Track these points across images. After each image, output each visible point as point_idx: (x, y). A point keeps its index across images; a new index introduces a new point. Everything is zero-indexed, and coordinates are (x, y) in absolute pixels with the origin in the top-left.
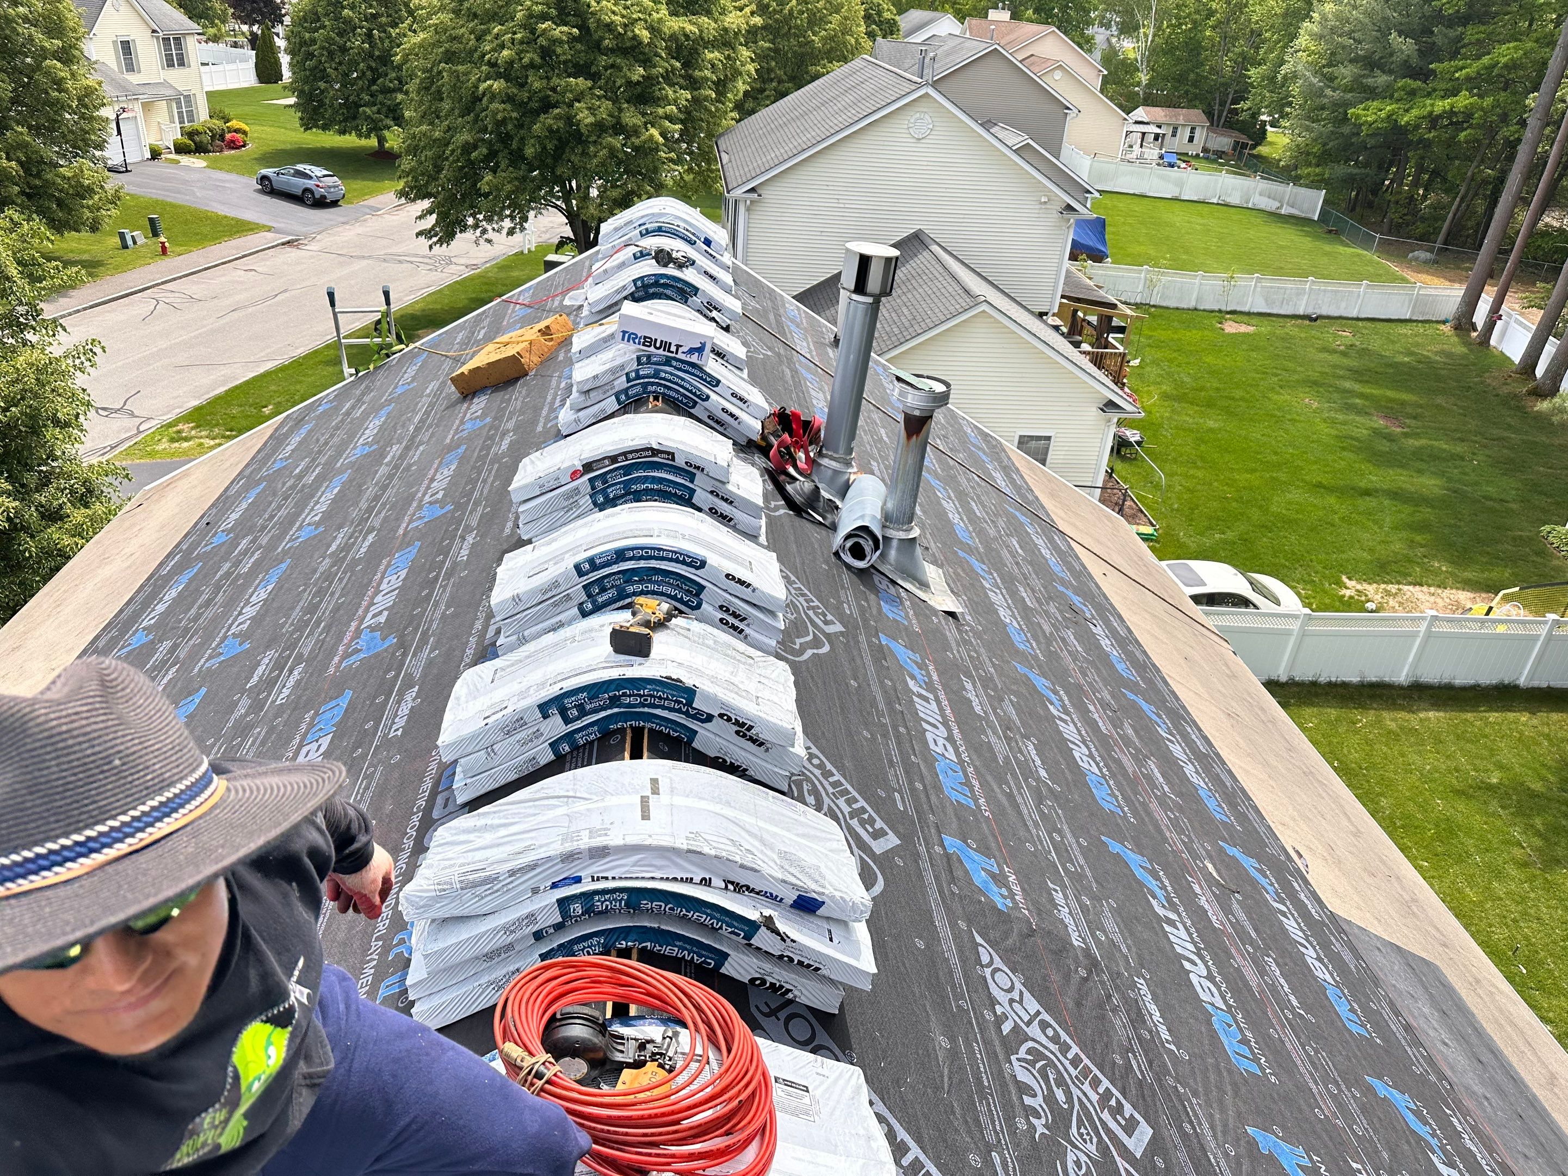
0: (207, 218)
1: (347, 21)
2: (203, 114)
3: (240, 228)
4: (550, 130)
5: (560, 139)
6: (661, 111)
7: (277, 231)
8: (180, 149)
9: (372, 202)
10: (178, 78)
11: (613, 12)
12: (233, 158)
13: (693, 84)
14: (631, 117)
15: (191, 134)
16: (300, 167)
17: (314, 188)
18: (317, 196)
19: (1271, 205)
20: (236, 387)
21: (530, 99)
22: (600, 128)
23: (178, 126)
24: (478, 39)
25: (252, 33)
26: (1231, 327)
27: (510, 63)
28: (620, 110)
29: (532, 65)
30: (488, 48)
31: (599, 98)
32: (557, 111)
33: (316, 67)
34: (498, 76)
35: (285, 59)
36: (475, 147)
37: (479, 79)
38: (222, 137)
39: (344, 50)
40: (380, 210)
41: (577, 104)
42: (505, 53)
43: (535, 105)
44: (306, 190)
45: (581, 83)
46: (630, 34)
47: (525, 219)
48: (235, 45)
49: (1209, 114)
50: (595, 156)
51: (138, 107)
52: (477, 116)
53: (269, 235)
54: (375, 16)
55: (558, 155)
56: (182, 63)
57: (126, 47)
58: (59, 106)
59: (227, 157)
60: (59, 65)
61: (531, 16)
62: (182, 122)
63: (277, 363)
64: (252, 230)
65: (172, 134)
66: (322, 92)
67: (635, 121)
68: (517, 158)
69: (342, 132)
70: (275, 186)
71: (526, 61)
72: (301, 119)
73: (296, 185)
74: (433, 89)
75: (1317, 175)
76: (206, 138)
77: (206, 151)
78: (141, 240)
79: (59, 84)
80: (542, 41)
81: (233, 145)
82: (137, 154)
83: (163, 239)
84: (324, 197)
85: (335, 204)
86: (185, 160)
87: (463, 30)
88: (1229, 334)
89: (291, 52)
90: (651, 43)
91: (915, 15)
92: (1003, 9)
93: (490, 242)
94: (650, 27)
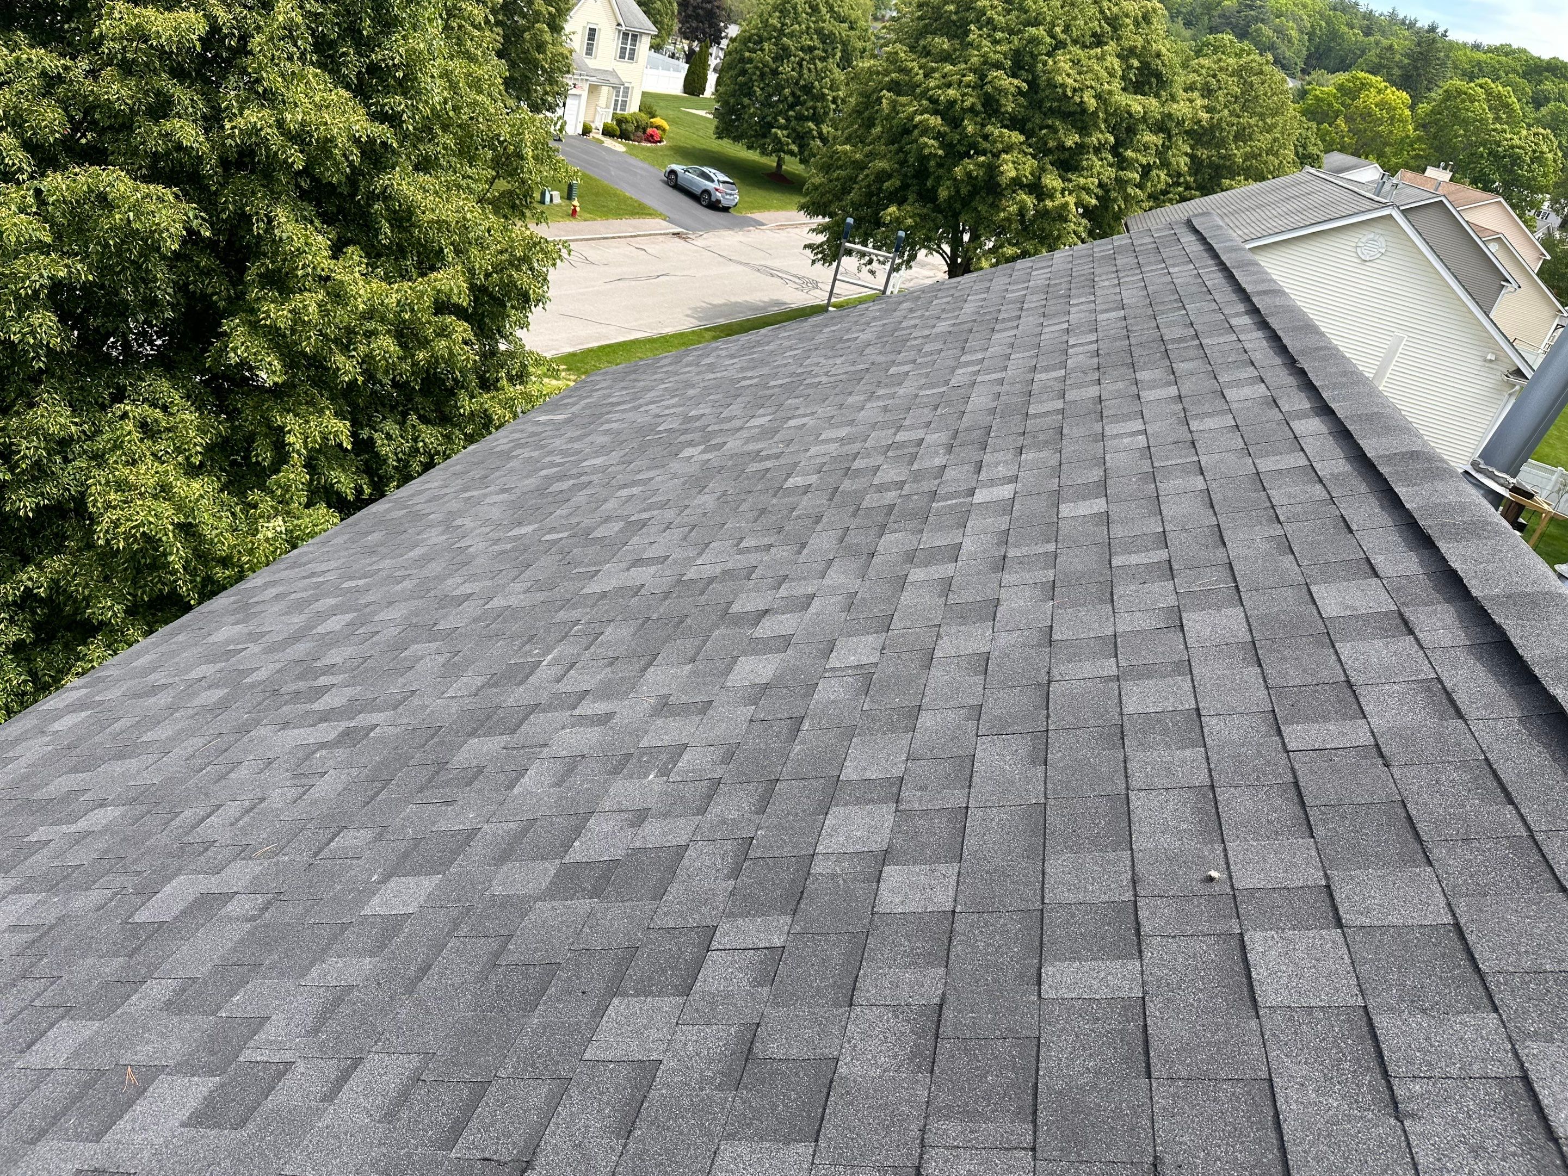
0: (615, 195)
1: (785, 49)
2: (633, 107)
3: (639, 211)
4: (969, 174)
5: (974, 186)
6: (1082, 181)
7: (671, 221)
8: (607, 132)
9: (758, 216)
10: (626, 71)
11: (1068, 75)
12: (649, 148)
13: (1122, 163)
14: (1052, 181)
15: (620, 121)
16: (706, 169)
17: (712, 191)
18: (713, 199)
20: (609, 346)
21: (959, 141)
22: (1017, 183)
23: (611, 111)
24: (926, 76)
25: (691, 49)
27: (951, 103)
28: (1043, 170)
29: (972, 109)
30: (932, 85)
31: (1026, 154)
32: (982, 158)
33: (746, 84)
34: (936, 112)
35: (712, 78)
36: (890, 176)
37: (915, 113)
38: (644, 130)
39: (775, 73)
40: (763, 224)
41: (1004, 156)
42: (951, 92)
43: (962, 149)
44: (706, 191)
45: (1016, 137)
46: (1077, 99)
47: (913, 257)
48: (673, 56)
50: (1004, 210)
51: (586, 86)
53: (665, 223)
54: (811, 49)
55: (966, 202)
56: (631, 58)
57: (592, 33)
58: (536, 65)
59: (643, 148)
60: (547, 29)
61: (985, 63)
62: (615, 109)
63: (646, 335)
64: (650, 215)
65: (603, 117)
66: (744, 107)
67: (1055, 184)
68: (928, 196)
69: (749, 148)
70: (680, 181)
71: (967, 104)
72: (717, 128)
73: (697, 185)
74: (866, 114)
76: (631, 128)
77: (628, 138)
78: (557, 200)
79: (541, 47)
80: (989, 89)
81: (651, 139)
82: (574, 128)
83: (576, 203)
84: (719, 201)
85: (726, 209)
86: (609, 142)
87: (915, 63)
89: (720, 71)
90: (1095, 114)
91: (1336, 158)
92: (1445, 168)
93: (872, 272)
94: (1098, 97)
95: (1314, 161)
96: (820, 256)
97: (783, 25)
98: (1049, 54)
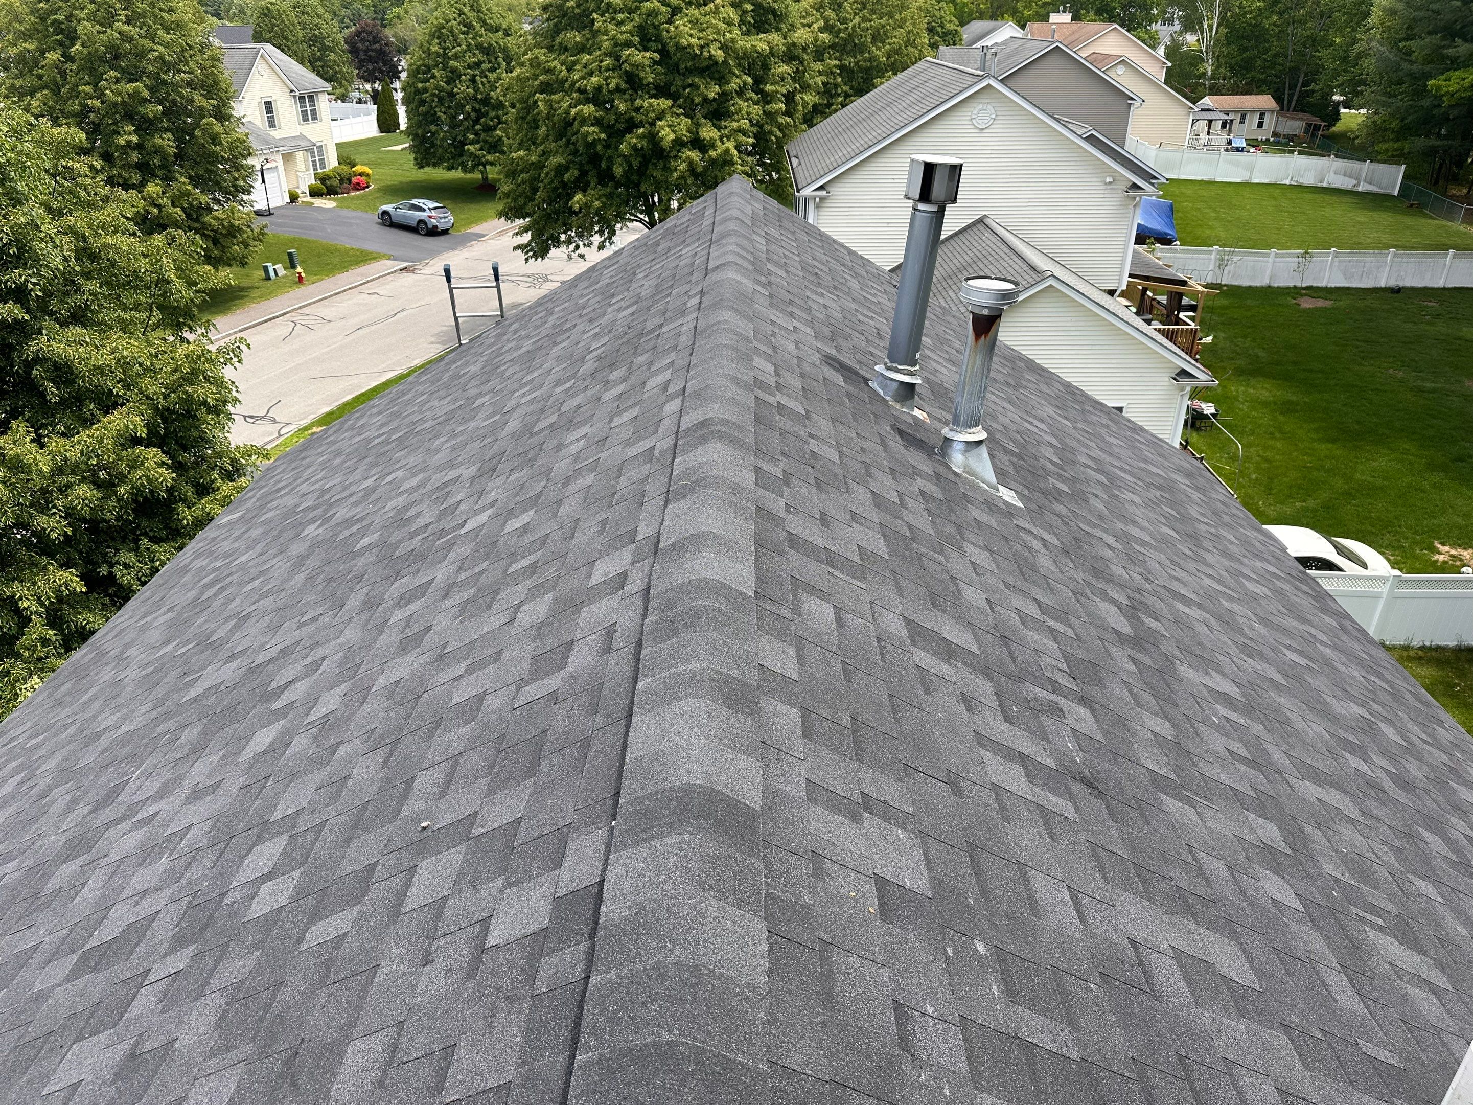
0: (337, 250)
1: (454, 71)
2: (332, 162)
3: (363, 258)
4: (634, 148)
5: (644, 156)
6: (735, 125)
7: (396, 259)
8: (315, 193)
9: (477, 229)
10: (313, 132)
11: (691, 36)
12: (358, 197)
13: (767, 98)
14: (708, 132)
15: (323, 179)
16: (415, 202)
17: (427, 220)
18: (430, 226)
19: (1346, 183)
20: (362, 394)
21: (616, 120)
22: (679, 143)
23: (312, 172)
24: (569, 70)
25: (373, 89)
26: (1307, 303)
27: (598, 89)
28: (698, 125)
29: (618, 89)
30: (576, 77)
31: (678, 115)
32: (641, 130)
33: (428, 112)
34: (587, 101)
35: (401, 111)
36: (567, 168)
37: (570, 106)
38: (349, 180)
39: (452, 95)
40: (484, 236)
41: (659, 123)
42: (594, 79)
43: (621, 126)
44: (421, 221)
45: (664, 103)
46: (706, 54)
47: (613, 233)
48: (360, 101)
49: (1279, 99)
50: (676, 170)
51: (279, 158)
52: (568, 141)
53: (389, 263)
54: (478, 64)
55: (642, 172)
56: (315, 118)
57: (269, 106)
58: (215, 158)
59: (353, 198)
60: (214, 121)
61: (616, 45)
62: (315, 169)
63: (396, 373)
64: (374, 258)
65: (306, 180)
66: (433, 134)
67: (712, 135)
68: (606, 177)
69: (450, 168)
70: (394, 219)
71: (612, 86)
72: (415, 159)
73: (411, 218)
74: (529, 118)
75: (1395, 150)
76: (335, 182)
77: (336, 193)
78: (282, 272)
79: (215, 139)
80: (626, 67)
81: (358, 187)
82: (279, 200)
83: (299, 270)
84: (436, 227)
85: (445, 232)
86: (318, 202)
87: (556, 62)
89: (406, 101)
90: (725, 62)
91: (977, 26)
92: (1064, 12)
93: (581, 256)
94: (724, 47)
95: (951, 38)
96: (531, 254)
97: (445, 49)
98: (670, 22)
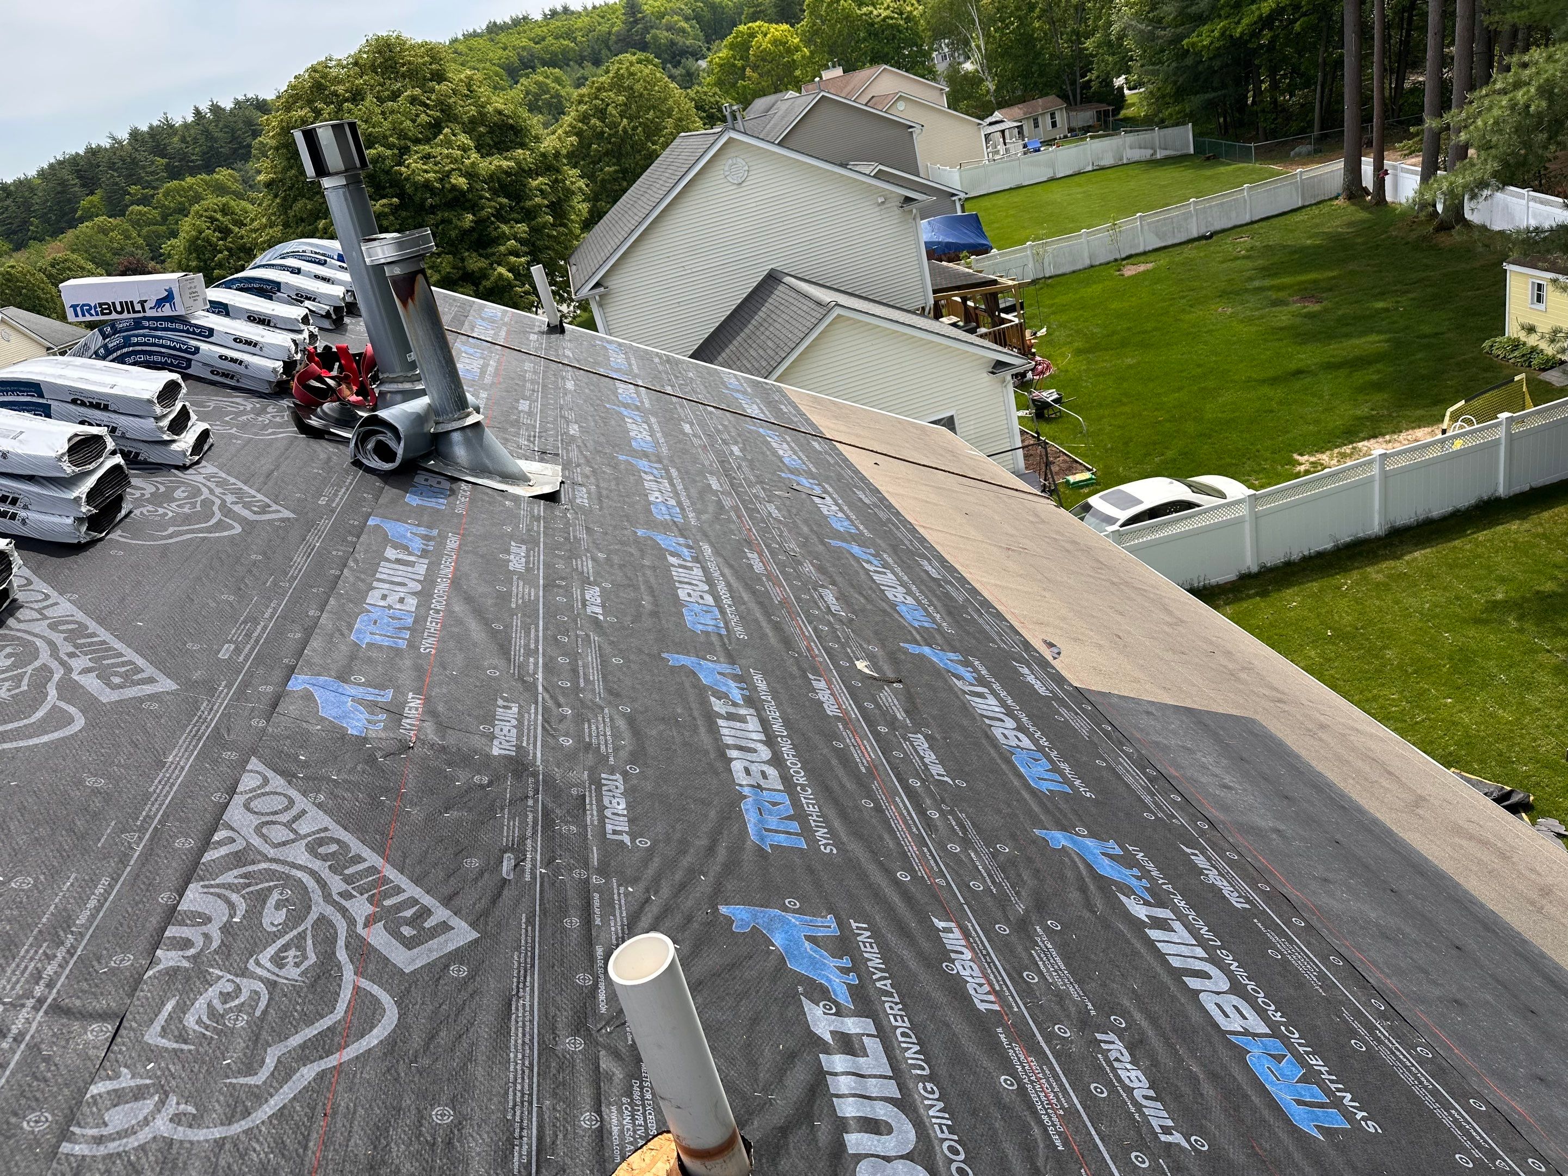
19: (1145, 155)
26: (1130, 271)
49: (1064, 97)
88: (1129, 277)
92: (834, 67)
